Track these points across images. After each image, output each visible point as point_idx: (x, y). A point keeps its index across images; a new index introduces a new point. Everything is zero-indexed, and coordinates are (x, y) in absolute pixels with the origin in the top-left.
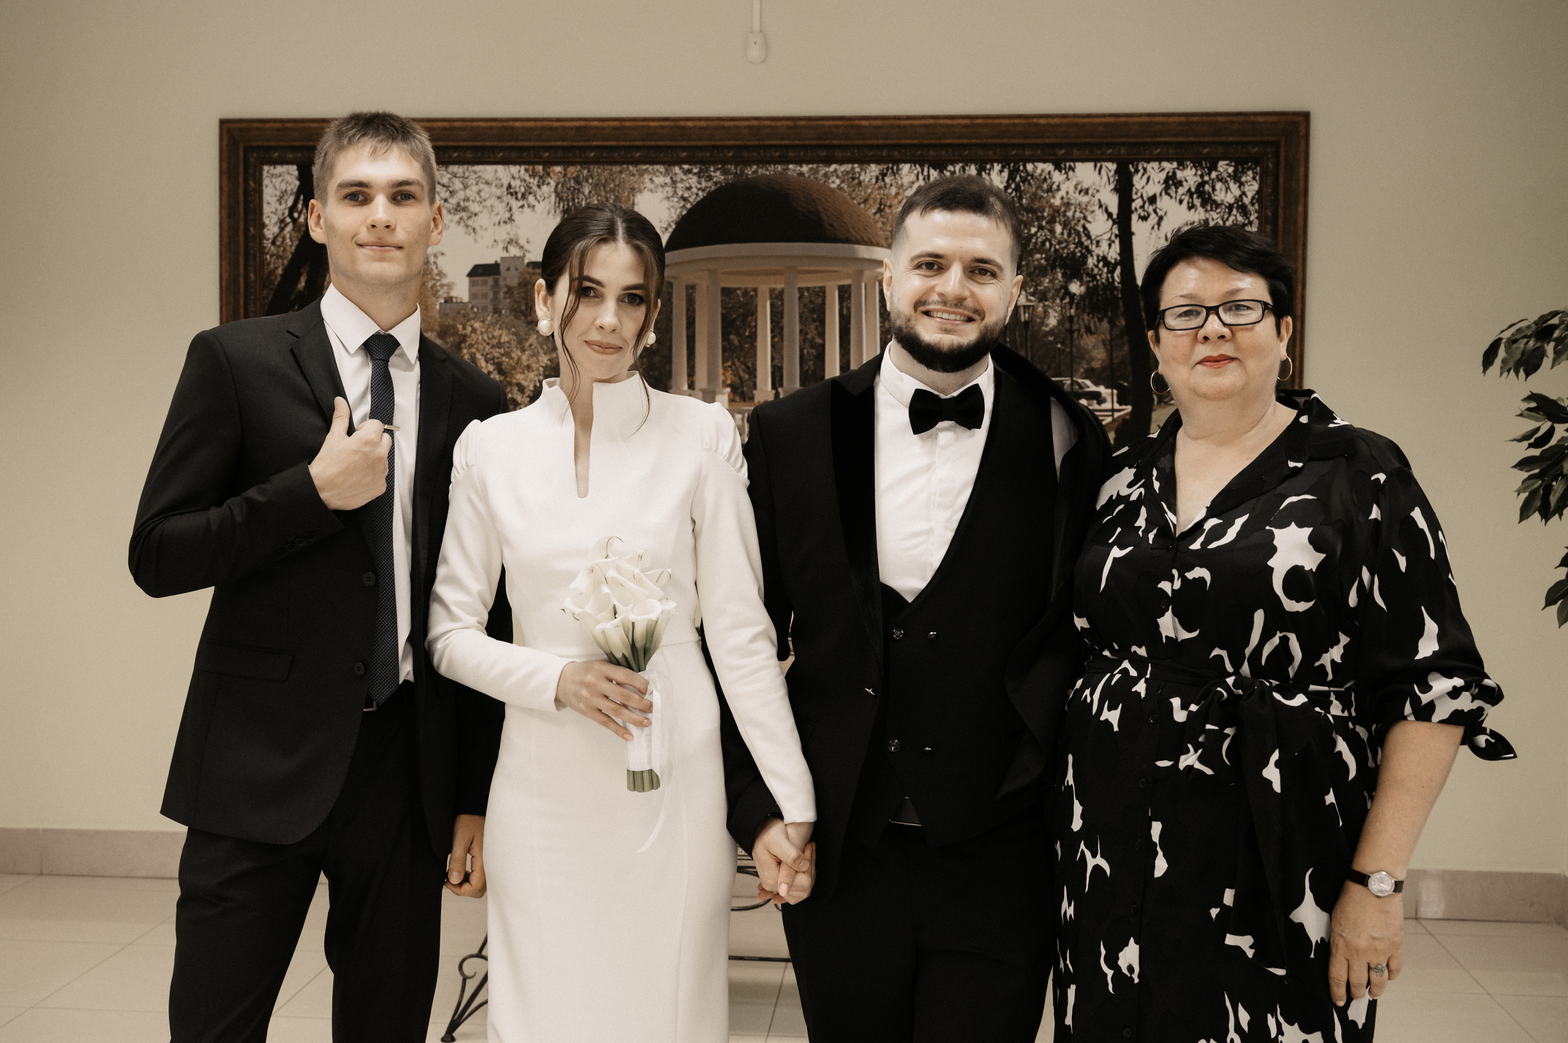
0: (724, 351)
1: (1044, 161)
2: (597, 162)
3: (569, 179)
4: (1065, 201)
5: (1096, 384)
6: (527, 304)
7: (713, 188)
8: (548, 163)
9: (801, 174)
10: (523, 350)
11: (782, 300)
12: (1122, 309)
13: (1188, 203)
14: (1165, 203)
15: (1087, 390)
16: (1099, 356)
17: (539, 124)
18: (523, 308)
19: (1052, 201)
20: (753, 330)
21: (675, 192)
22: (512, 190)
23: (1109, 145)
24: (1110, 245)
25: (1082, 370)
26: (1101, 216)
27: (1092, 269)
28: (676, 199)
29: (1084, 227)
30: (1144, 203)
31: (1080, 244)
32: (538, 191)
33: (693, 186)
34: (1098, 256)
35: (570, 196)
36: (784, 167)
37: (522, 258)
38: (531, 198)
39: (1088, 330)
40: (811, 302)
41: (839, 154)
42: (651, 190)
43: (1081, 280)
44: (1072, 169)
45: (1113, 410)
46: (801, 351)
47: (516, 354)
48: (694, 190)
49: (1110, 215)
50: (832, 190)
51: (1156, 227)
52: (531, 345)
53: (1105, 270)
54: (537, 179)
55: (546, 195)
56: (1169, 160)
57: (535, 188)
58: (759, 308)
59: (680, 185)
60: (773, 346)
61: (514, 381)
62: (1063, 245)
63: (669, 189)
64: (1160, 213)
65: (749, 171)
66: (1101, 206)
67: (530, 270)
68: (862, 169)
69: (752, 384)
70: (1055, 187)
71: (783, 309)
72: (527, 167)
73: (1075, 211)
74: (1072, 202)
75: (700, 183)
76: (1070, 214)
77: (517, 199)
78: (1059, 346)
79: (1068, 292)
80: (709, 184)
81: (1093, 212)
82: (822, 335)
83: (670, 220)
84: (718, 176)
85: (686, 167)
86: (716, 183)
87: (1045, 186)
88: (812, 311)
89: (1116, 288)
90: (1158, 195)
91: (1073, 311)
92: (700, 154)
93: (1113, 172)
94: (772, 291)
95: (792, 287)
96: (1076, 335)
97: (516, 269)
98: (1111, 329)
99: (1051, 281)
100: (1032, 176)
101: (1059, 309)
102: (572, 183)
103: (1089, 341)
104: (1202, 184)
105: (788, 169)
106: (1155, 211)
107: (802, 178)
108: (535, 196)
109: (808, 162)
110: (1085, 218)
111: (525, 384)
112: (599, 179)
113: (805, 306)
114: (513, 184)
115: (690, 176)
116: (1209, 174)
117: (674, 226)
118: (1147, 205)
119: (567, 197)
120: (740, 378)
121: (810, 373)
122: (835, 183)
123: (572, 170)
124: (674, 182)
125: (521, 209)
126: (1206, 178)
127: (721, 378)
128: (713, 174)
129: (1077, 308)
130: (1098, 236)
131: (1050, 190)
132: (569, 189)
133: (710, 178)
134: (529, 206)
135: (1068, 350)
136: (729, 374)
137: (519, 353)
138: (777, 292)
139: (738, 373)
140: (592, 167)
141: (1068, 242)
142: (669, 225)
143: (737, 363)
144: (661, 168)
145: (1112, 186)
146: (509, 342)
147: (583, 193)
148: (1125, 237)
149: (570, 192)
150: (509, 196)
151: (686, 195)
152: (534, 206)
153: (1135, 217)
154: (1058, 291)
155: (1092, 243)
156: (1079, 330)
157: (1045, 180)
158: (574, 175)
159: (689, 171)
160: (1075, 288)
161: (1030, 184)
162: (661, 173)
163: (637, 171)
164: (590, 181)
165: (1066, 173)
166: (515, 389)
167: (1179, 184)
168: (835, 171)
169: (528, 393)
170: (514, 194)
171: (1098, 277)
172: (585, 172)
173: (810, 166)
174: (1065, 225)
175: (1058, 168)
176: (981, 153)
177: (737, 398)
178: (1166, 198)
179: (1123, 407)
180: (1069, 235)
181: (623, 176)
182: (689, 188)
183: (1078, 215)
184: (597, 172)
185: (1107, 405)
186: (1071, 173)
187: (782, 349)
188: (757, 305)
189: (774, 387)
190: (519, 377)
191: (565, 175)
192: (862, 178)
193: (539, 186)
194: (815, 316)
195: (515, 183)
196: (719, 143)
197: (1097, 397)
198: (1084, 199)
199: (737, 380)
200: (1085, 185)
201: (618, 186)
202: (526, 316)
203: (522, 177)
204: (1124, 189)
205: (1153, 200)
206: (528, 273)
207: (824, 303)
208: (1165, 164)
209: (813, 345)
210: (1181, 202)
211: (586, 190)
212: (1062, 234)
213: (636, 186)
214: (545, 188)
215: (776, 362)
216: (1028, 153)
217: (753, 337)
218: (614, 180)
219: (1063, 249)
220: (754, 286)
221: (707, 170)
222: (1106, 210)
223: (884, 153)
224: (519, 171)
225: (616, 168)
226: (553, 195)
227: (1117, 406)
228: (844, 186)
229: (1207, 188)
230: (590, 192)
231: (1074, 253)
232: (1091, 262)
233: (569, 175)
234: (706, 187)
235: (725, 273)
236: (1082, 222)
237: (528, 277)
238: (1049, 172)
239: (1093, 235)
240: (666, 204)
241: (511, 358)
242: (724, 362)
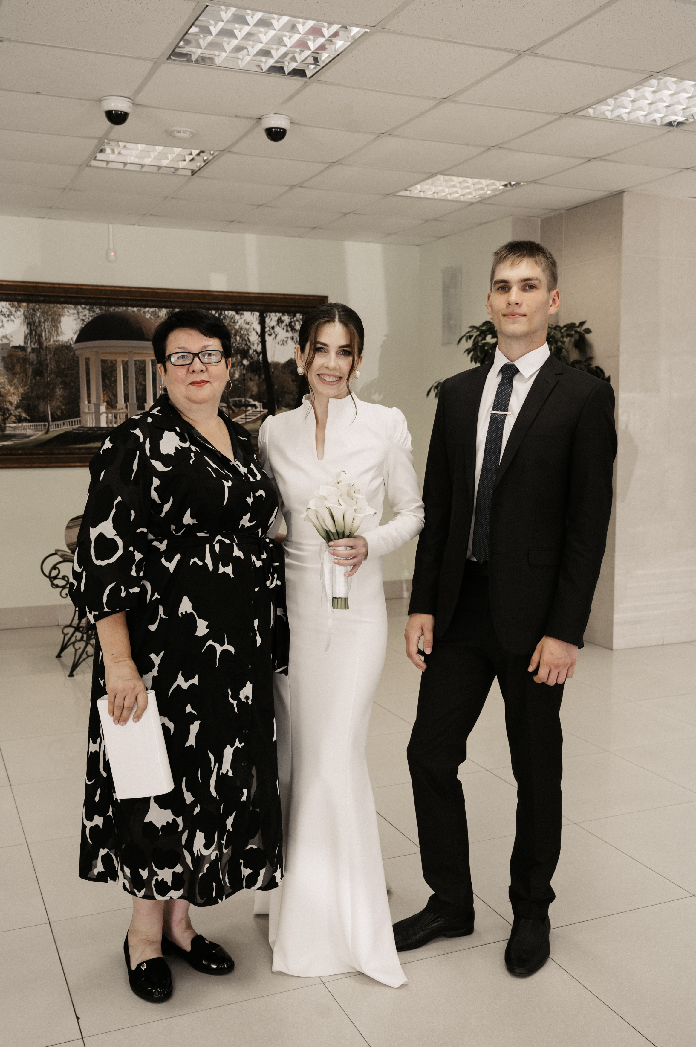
0: (103, 386)
1: (232, 310)
2: (44, 302)
3: (30, 309)
4: (240, 327)
5: (254, 401)
6: (12, 365)
7: (96, 316)
8: (19, 301)
9: (134, 311)
10: (11, 386)
11: (127, 365)
12: (263, 371)
13: (286, 329)
14: (277, 329)
15: (251, 403)
16: (255, 390)
17: (14, 284)
18: (10, 366)
19: (235, 327)
20: (115, 378)
21: (79, 317)
22: (3, 313)
23: (257, 305)
24: (258, 345)
25: (249, 395)
26: (254, 333)
27: (251, 355)
28: (79, 320)
29: (248, 338)
30: (270, 329)
31: (246, 344)
32: (15, 314)
33: (87, 314)
34: (253, 350)
35: (31, 317)
36: (126, 308)
37: (9, 344)
38: (12, 317)
39: (251, 379)
40: (140, 366)
41: (150, 303)
42: (68, 316)
43: (247, 359)
44: (243, 314)
45: (261, 411)
46: (136, 387)
47: (8, 387)
48: (87, 316)
49: (257, 333)
50: (147, 319)
51: (275, 339)
52: (14, 384)
53: (256, 355)
54: (15, 308)
55: (19, 316)
56: (279, 312)
57: (14, 312)
58: (118, 368)
59: (81, 314)
60: (124, 385)
61: (7, 400)
62: (240, 345)
63: (76, 316)
64: (276, 333)
65: (112, 309)
66: (254, 330)
67: (13, 350)
68: (159, 311)
69: (115, 401)
70: (236, 321)
71: (128, 369)
72: (10, 303)
73: (244, 332)
74: (243, 327)
75: (90, 313)
76: (242, 332)
77: (5, 317)
78: (240, 386)
79: (242, 364)
80: (94, 314)
81: (251, 332)
82: (145, 380)
83: (77, 329)
84: (98, 311)
85: (83, 306)
86: (97, 314)
87: (232, 321)
88: (141, 370)
89: (260, 363)
90: (275, 326)
91: (244, 372)
92: (90, 301)
93: (258, 316)
94: (123, 361)
95: (132, 359)
96: (246, 381)
97: (6, 349)
98: (259, 379)
99: (236, 359)
100: (228, 317)
101: (239, 371)
102: (31, 311)
103: (251, 384)
104: (291, 323)
105: (128, 309)
106: (274, 332)
107: (134, 313)
108: (14, 316)
109: (137, 306)
110: (248, 334)
111: (12, 401)
112: (44, 310)
113: (137, 368)
114: (3, 310)
115: (85, 310)
116: (293, 318)
117: (79, 332)
118: (271, 330)
119: (29, 317)
120: (111, 399)
121: (140, 396)
122: (148, 316)
123: (31, 305)
124: (78, 313)
125: (7, 322)
126: (292, 320)
127: (102, 399)
128: (95, 310)
129: (246, 370)
130: (253, 342)
131: (234, 322)
132: (30, 314)
133: (94, 311)
134: (11, 320)
135: (243, 387)
136: (106, 397)
137: (9, 387)
138: (125, 362)
139: (109, 396)
140: (40, 304)
141: (242, 344)
142: (77, 331)
143: (109, 393)
144: (72, 306)
145: (258, 322)
146: (4, 382)
147: (37, 316)
148: (263, 342)
149: (30, 315)
150: (2, 316)
151: (84, 318)
152: (13, 321)
153: (267, 335)
154: (239, 363)
155: (251, 344)
156: (247, 379)
157: (232, 318)
158: (32, 307)
159: (85, 308)
160: (245, 362)
161: (226, 319)
162: (72, 308)
163: (62, 307)
164: (40, 310)
165: (240, 316)
166: (8, 403)
167: (282, 322)
168: (148, 311)
169: (14, 405)
170: (4, 315)
171: (254, 358)
172: (37, 306)
173: (137, 308)
174: (241, 337)
175: (237, 313)
176: (208, 306)
177: (110, 407)
178: (278, 327)
179: (265, 410)
180: (242, 341)
181: (55, 309)
182: (85, 316)
183: (245, 333)
184: (43, 307)
185: (258, 409)
186: (242, 316)
187: (128, 386)
188: (116, 368)
189: (125, 402)
190: (10, 398)
191: (28, 307)
192: (159, 314)
193: (16, 312)
194: (142, 372)
195: (5, 310)
196: (99, 296)
197: (254, 406)
198: (247, 327)
199: (109, 399)
200: (248, 321)
201: (53, 313)
202: (12, 371)
203: (8, 307)
204: (262, 323)
205: (273, 328)
206: (12, 351)
207: (145, 367)
208: (277, 314)
209: (141, 384)
210: (283, 329)
211: (38, 315)
212: (240, 340)
213: (61, 313)
214: (18, 313)
215: (126, 392)
216: (226, 307)
217: (115, 381)
218: (51, 311)
219: (240, 346)
220: (116, 359)
221: (93, 308)
222: (256, 331)
223: (169, 304)
224: (6, 305)
225: (52, 305)
226: (23, 317)
227: (262, 410)
228: (152, 317)
229: (293, 324)
230: (40, 315)
231: (244, 348)
232: (251, 352)
233: (30, 307)
234: (93, 315)
235: (103, 353)
236: (247, 336)
237: (12, 352)
238: (234, 315)
239: (251, 342)
240: (75, 322)
241: (6, 390)
242: (103, 391)
